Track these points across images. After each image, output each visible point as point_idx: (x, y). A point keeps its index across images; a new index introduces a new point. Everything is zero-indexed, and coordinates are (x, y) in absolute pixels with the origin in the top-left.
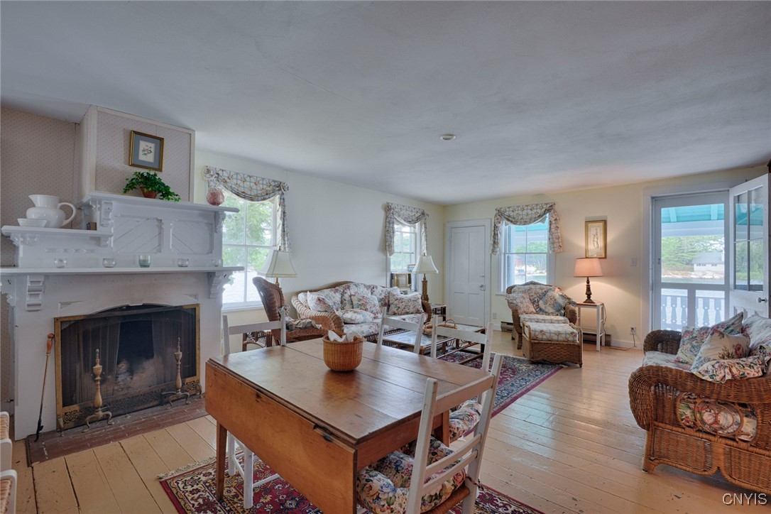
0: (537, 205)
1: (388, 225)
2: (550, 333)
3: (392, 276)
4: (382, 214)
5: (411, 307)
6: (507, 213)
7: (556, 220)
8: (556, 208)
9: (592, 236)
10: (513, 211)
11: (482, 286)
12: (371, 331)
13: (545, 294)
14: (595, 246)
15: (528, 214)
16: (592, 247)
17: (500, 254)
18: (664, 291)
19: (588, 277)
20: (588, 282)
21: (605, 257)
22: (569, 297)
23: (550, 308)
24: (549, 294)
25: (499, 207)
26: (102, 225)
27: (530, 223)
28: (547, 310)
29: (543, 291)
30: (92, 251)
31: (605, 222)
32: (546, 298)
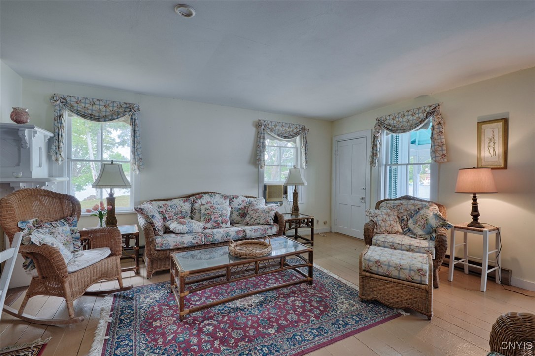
0: (419, 109)
1: (258, 141)
2: (389, 266)
3: (265, 187)
4: (253, 130)
5: (263, 218)
6: (386, 122)
7: (440, 123)
8: (440, 109)
9: (487, 141)
10: (393, 119)
11: (362, 199)
12: (194, 241)
13: (417, 211)
14: (491, 152)
15: (409, 120)
16: (486, 153)
17: (380, 166)
19: (475, 194)
20: (475, 199)
21: (506, 167)
22: (446, 217)
23: (419, 229)
24: (422, 212)
25: (378, 116)
27: (410, 130)
28: (415, 232)
29: (417, 208)
31: (506, 121)
32: (417, 216)
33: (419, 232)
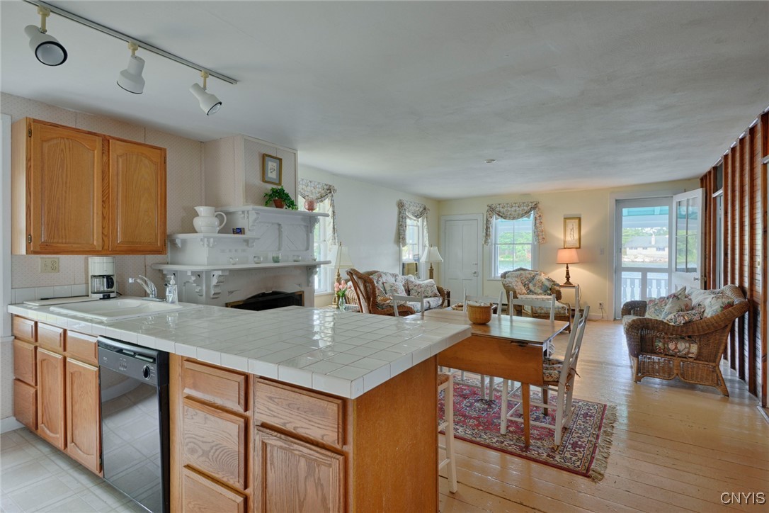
0: (524, 203)
1: (401, 220)
2: (547, 308)
3: (403, 264)
4: (396, 210)
5: (430, 292)
6: (497, 209)
7: (540, 216)
8: (540, 206)
9: (569, 230)
10: (503, 208)
11: (475, 273)
13: (533, 278)
14: (572, 237)
15: (516, 211)
16: (569, 238)
17: (492, 245)
18: (624, 275)
19: (567, 264)
20: (567, 268)
21: (580, 248)
22: (554, 279)
23: (538, 289)
24: (537, 278)
25: (490, 204)
26: (249, 230)
27: (518, 218)
28: (536, 291)
29: (532, 275)
30: (244, 251)
31: (580, 219)
32: (535, 281)
33: (540, 291)
